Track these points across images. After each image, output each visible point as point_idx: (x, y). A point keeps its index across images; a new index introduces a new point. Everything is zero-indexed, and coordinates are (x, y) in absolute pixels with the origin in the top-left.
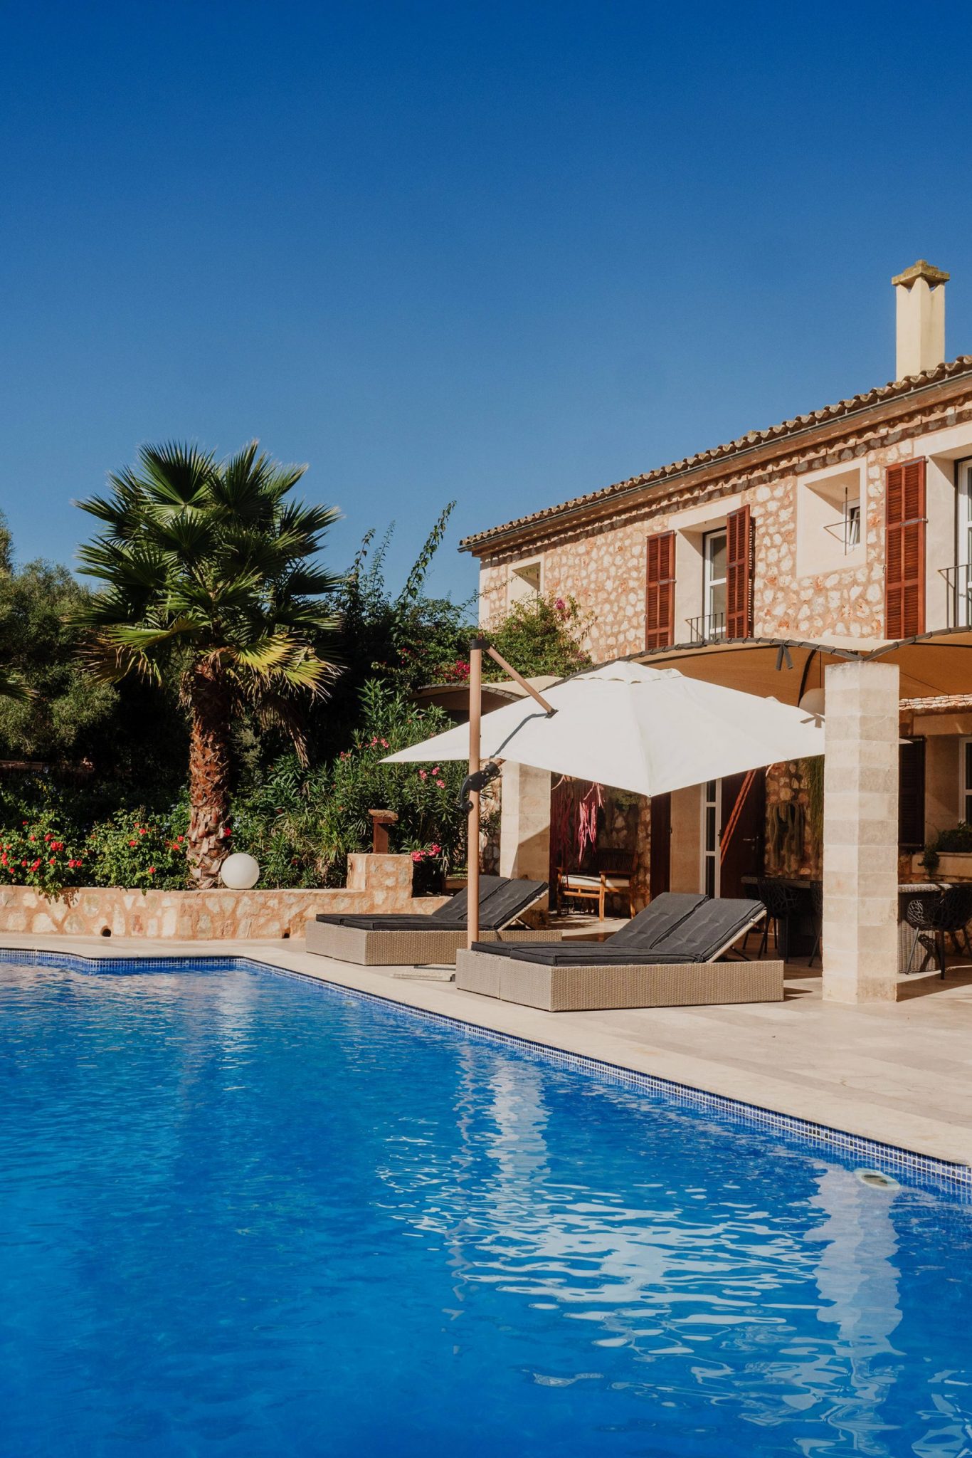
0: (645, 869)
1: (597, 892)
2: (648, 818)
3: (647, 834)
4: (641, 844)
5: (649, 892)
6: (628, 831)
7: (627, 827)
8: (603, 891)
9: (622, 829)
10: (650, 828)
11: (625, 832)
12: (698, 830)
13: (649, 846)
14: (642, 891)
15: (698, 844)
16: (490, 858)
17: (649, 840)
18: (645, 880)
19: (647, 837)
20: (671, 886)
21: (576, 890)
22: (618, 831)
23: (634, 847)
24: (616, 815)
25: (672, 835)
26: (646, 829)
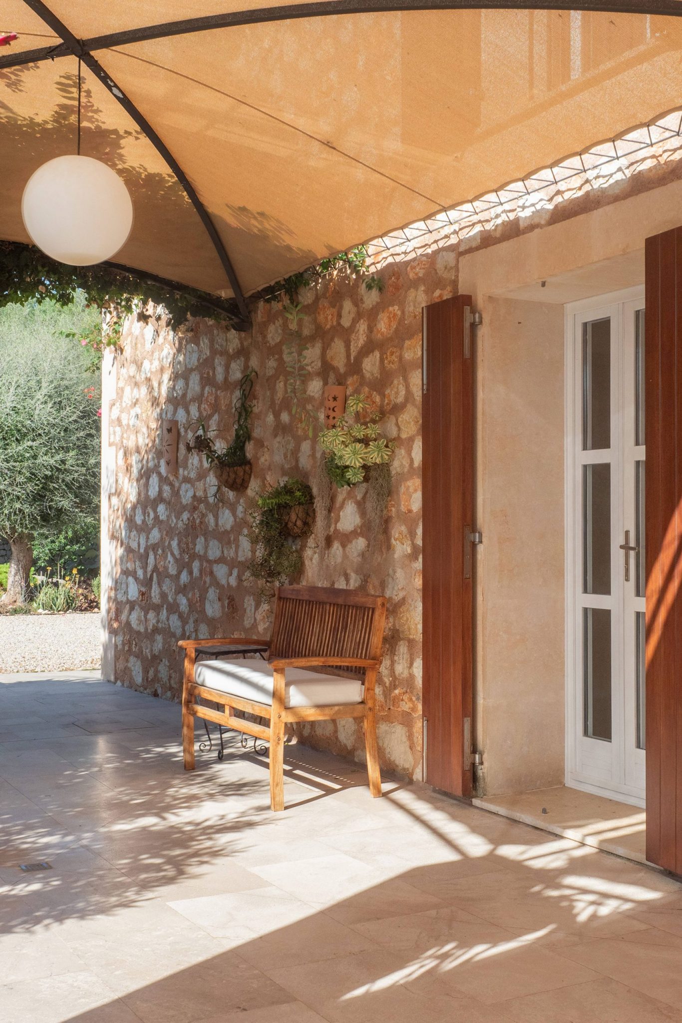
0: (411, 643)
1: (263, 721)
2: (415, 502)
3: (414, 546)
4: (400, 574)
5: (420, 707)
6: (368, 539)
7: (365, 529)
8: (279, 719)
9: (354, 534)
10: (419, 531)
11: (360, 543)
12: (559, 534)
13: (418, 582)
14: (405, 706)
15: (560, 574)
16: (124, 599)
17: (418, 565)
18: (412, 677)
19: (413, 557)
20: (481, 701)
21: (219, 707)
22: (346, 539)
23: (383, 585)
24: (340, 498)
25: (481, 549)
26: (412, 534)
